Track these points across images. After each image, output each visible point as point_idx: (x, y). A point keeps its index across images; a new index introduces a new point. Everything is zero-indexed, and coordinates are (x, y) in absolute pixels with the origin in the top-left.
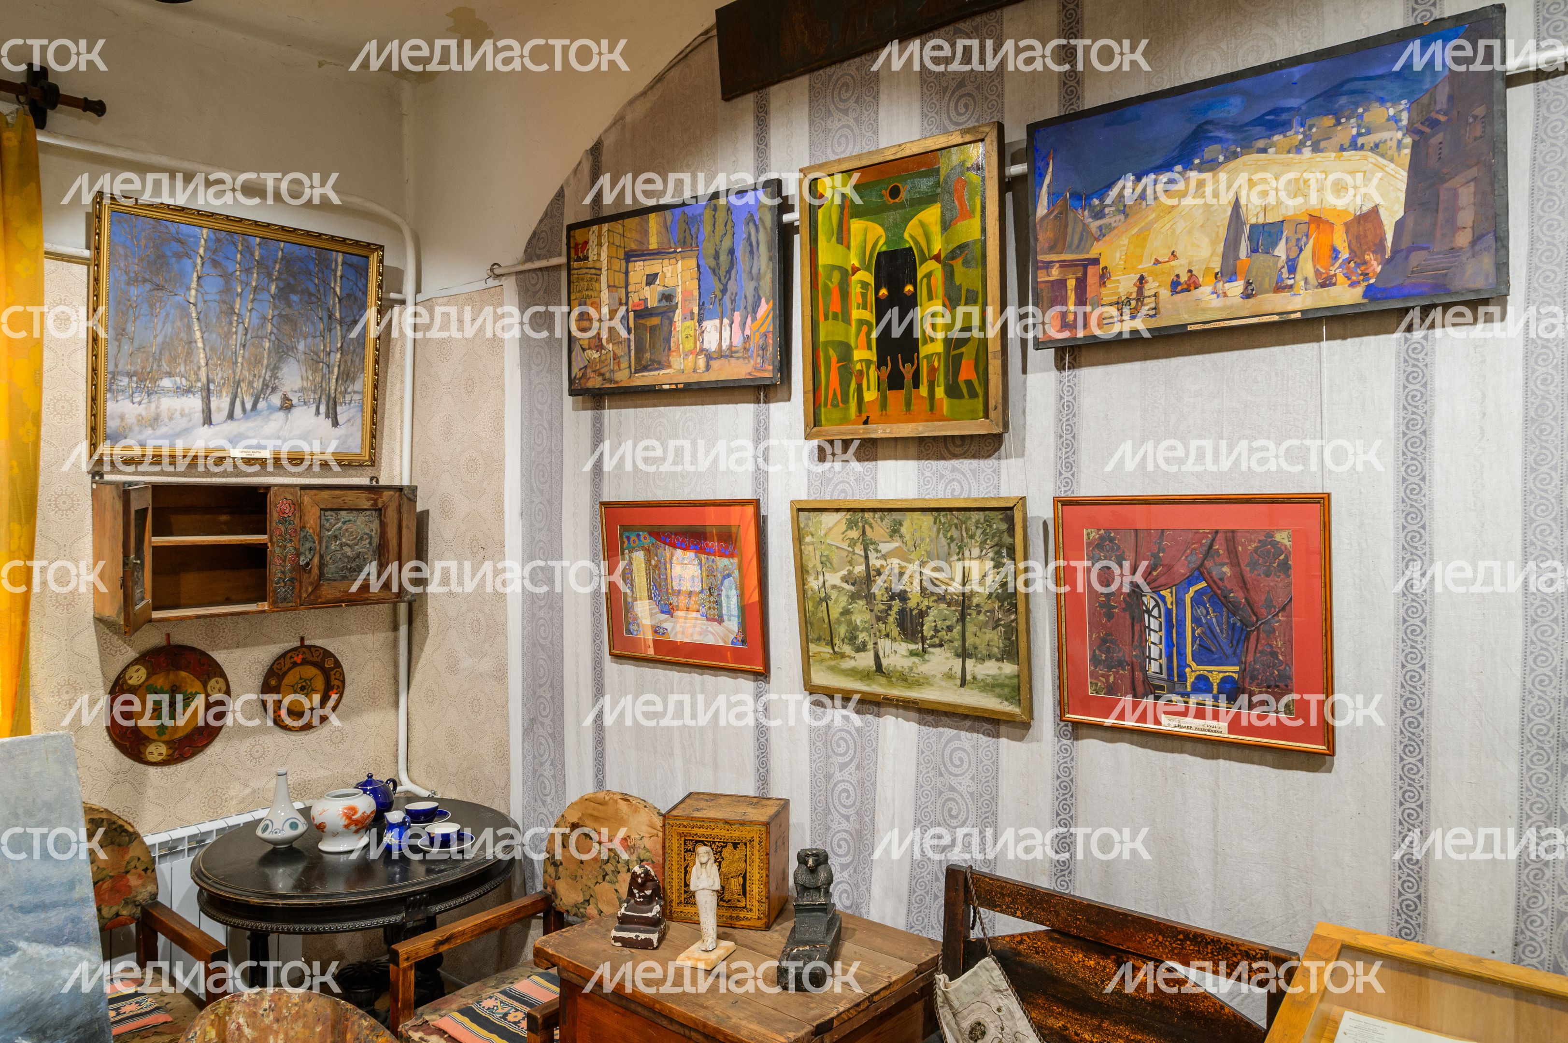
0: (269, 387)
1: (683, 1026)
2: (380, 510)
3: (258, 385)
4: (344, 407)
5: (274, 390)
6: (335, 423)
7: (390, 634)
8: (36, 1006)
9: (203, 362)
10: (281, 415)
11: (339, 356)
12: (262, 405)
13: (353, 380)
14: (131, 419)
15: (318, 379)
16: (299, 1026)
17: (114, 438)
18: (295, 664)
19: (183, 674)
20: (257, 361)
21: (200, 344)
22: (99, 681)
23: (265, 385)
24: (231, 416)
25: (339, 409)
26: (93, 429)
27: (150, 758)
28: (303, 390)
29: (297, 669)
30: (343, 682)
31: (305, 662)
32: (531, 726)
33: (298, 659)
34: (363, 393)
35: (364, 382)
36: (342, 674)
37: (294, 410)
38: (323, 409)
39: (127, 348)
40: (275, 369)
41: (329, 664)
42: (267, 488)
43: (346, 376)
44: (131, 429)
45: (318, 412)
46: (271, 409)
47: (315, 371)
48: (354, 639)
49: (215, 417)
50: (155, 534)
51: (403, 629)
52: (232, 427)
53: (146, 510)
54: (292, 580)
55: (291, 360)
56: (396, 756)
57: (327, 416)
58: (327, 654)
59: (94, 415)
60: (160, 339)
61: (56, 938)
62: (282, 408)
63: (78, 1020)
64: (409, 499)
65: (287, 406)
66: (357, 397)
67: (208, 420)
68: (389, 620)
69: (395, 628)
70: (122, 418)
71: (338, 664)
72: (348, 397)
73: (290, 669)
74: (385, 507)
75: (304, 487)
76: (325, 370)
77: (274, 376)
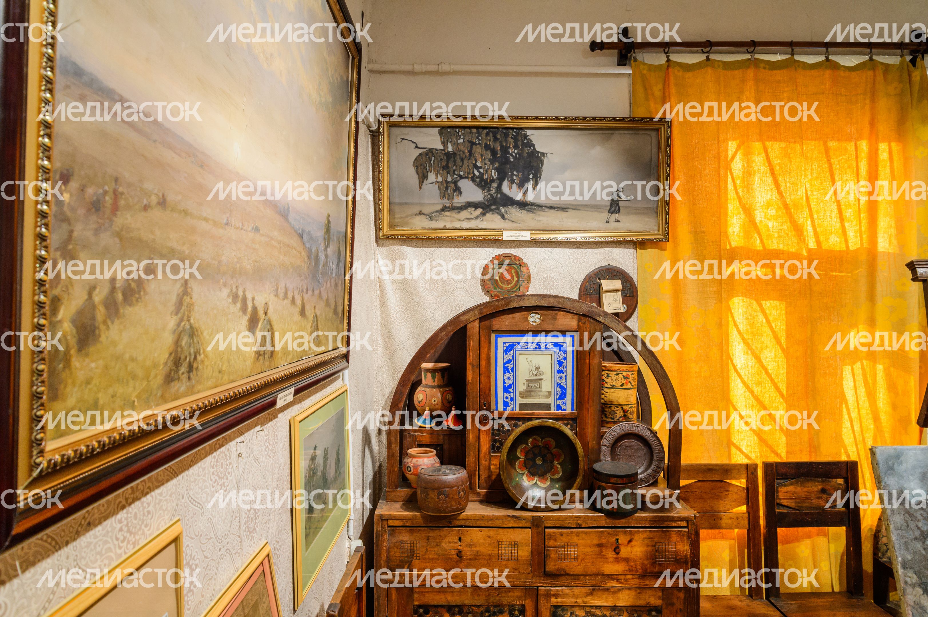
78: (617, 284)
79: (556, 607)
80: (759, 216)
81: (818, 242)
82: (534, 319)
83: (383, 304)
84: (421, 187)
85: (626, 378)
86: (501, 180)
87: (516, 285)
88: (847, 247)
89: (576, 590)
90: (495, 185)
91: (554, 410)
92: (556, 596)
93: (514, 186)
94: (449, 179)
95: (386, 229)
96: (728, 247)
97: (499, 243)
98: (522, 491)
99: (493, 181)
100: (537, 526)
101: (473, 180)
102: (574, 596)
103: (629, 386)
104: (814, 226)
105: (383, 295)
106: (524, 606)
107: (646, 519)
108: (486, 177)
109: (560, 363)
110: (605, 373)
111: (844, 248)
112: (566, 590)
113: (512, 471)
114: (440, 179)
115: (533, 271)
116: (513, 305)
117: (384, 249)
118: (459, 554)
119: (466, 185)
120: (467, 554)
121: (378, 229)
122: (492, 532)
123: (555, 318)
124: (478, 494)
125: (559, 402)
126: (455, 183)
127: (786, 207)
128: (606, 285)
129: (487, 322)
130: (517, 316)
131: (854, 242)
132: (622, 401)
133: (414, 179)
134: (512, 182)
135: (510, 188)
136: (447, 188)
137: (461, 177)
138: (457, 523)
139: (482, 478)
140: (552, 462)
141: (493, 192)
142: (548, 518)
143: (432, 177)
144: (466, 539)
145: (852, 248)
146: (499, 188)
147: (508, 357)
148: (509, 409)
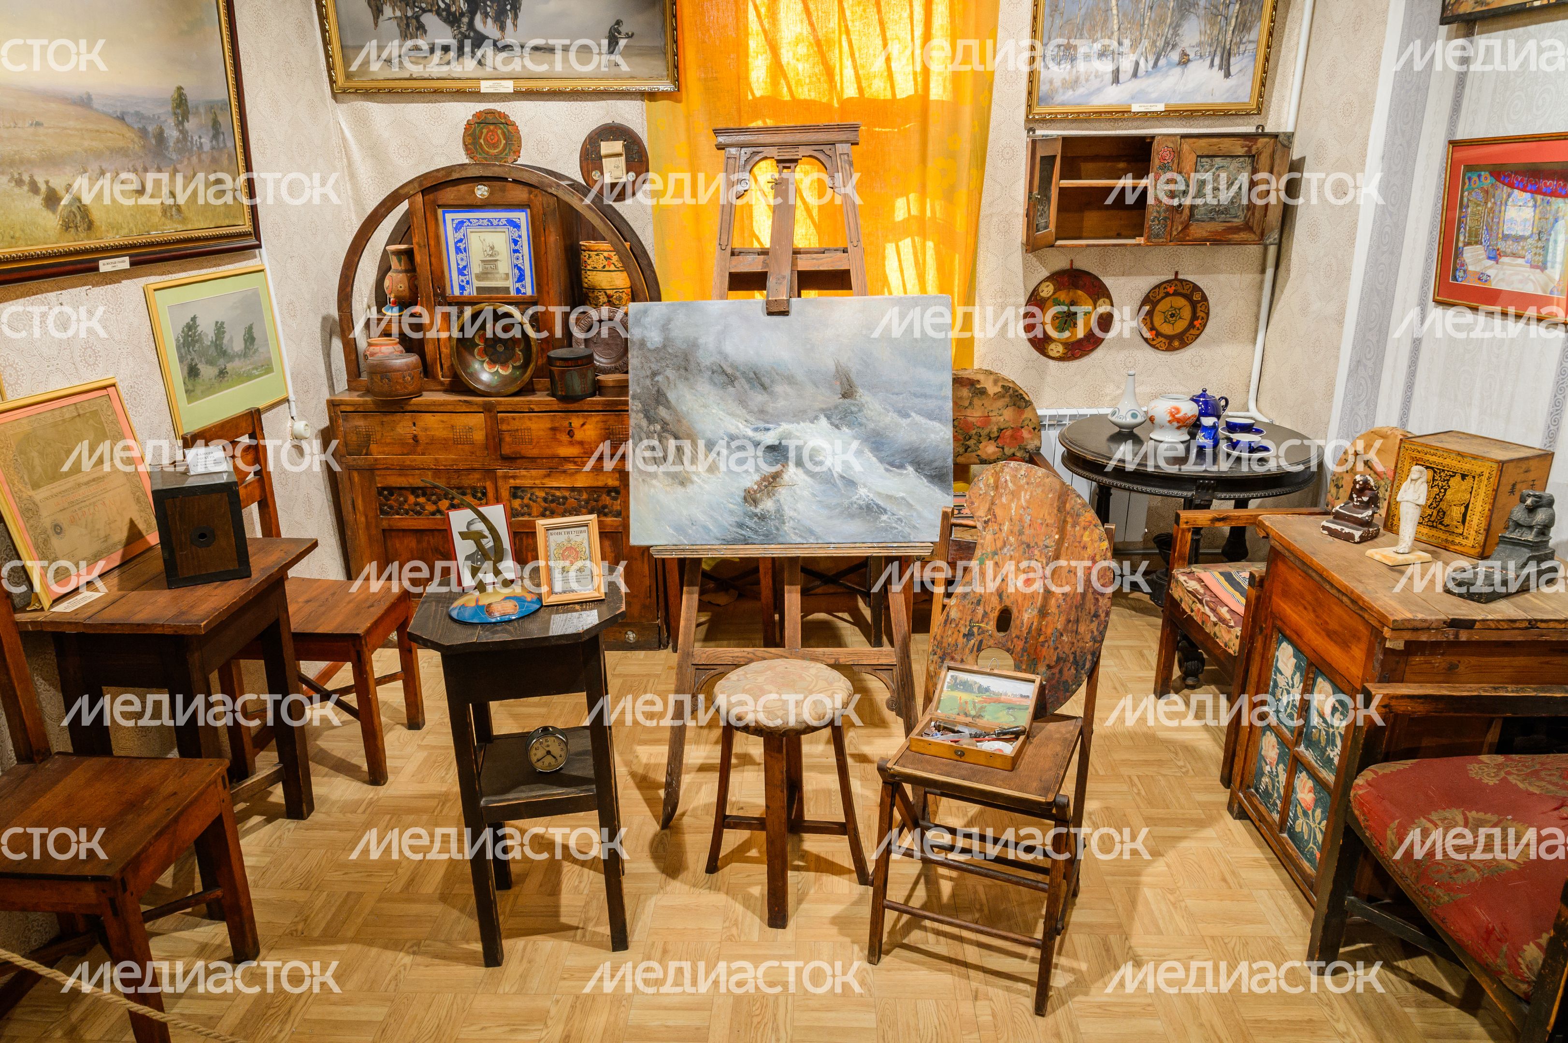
0: (1169, 45)
1: (1339, 591)
2: (1254, 156)
3: (1160, 43)
4: (1238, 58)
5: (1174, 46)
6: (1228, 75)
7: (1257, 277)
8: (916, 450)
9: (1116, 27)
10: (1178, 70)
11: (1237, 6)
12: (1162, 62)
13: (1250, 29)
14: (1057, 83)
15: (1216, 32)
16: (1039, 490)
17: (1040, 101)
18: (1167, 295)
19: (1080, 292)
20: (1162, 21)
21: (1115, 12)
22: (1021, 291)
23: (1167, 43)
24: (1135, 75)
25: (1232, 60)
26: (1030, 93)
27: (1051, 354)
28: (1200, 44)
29: (1169, 299)
30: (1208, 314)
31: (1176, 294)
32: (1357, 365)
33: (1171, 290)
34: (1257, 42)
35: (1259, 32)
36: (1208, 308)
37: (1190, 65)
38: (1217, 61)
39: (1058, 22)
40: (1176, 27)
41: (1197, 297)
42: (1153, 137)
43: (1243, 26)
44: (1057, 91)
45: (1212, 65)
46: (1170, 65)
47: (1213, 25)
48: (1222, 277)
49: (1122, 77)
50: (1062, 177)
51: (1270, 272)
52: (1136, 85)
53: (1055, 157)
54: (1165, 219)
55: (1193, 17)
56: (1248, 386)
57: (1220, 68)
58: (1196, 288)
59: (1031, 82)
60: (1083, 11)
61: (930, 416)
62: (1179, 63)
63: (936, 464)
64: (1284, 146)
65: (1185, 60)
66: (1251, 46)
67: (1116, 79)
68: (1257, 264)
69: (1263, 271)
70: (1051, 82)
71: (1204, 298)
72: (1242, 48)
73: (1163, 298)
74: (1259, 153)
75: (1184, 136)
76: (1223, 23)
77: (1176, 34)
78: (617, 146)
79: (516, 488)
80: (786, 56)
81: (860, 89)
82: (481, 191)
83: (352, 176)
84: (376, 24)
85: (608, 258)
86: (472, 13)
87: (504, 149)
88: (894, 94)
89: (534, 472)
90: (465, 20)
91: (513, 293)
92: (514, 477)
93: (489, 20)
94: (410, 14)
95: (341, 81)
96: (750, 97)
97: (475, 95)
98: (474, 376)
99: (462, 14)
100: (490, 411)
101: (438, 14)
102: (531, 477)
103: (612, 268)
104: (855, 67)
105: (350, 165)
106: (485, 488)
107: (598, 403)
108: (453, 9)
109: (515, 242)
110: (586, 254)
111: (889, 96)
112: (523, 472)
113: (469, 358)
114: (398, 13)
115: (523, 131)
116: (455, 176)
117: (344, 106)
118: (415, 438)
119: (430, 20)
120: (422, 438)
121: (332, 82)
122: (445, 417)
123: (503, 190)
124: (442, 383)
125: (518, 285)
126: (417, 18)
127: (818, 43)
128: (606, 147)
129: (431, 196)
130: (463, 188)
131: (905, 88)
132: (605, 285)
133: (367, 15)
134: (486, 15)
135: (485, 23)
136: (408, 25)
137: (424, 11)
138: (409, 408)
139: (445, 367)
140: (513, 349)
141: (464, 28)
142: (499, 403)
143: (388, 11)
144: (420, 424)
145: (900, 95)
146: (471, 25)
147: (459, 235)
148: (466, 293)
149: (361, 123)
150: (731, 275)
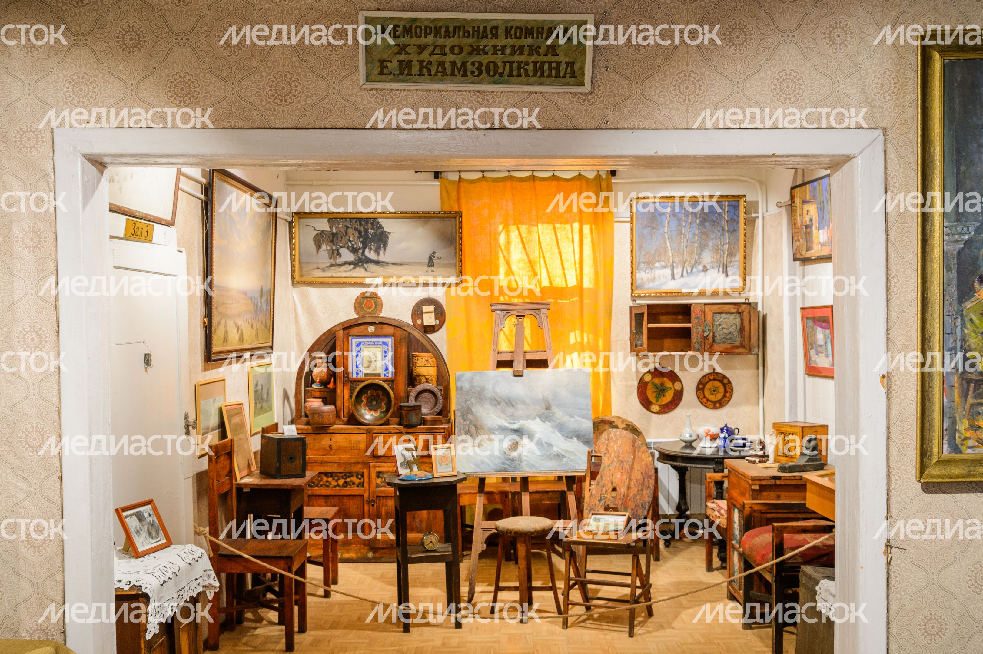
0: (697, 263)
2: (740, 313)
3: (693, 262)
4: (731, 268)
5: (699, 263)
6: (727, 275)
7: (756, 371)
8: (578, 431)
9: (671, 255)
10: (703, 274)
11: (727, 246)
12: (695, 270)
13: (735, 255)
14: (645, 280)
15: (719, 257)
17: (637, 288)
18: (710, 380)
19: (665, 379)
20: (692, 252)
21: (669, 248)
22: (635, 378)
23: (696, 262)
24: (682, 276)
25: (728, 269)
26: (632, 284)
27: (653, 410)
28: (712, 262)
29: (711, 383)
30: (732, 390)
31: (714, 379)
33: (712, 378)
34: (739, 261)
35: (739, 257)
36: (732, 387)
37: (709, 272)
38: (721, 270)
39: (643, 253)
40: (699, 255)
41: (725, 381)
42: (691, 305)
43: (731, 254)
44: (645, 283)
45: (719, 271)
46: (699, 272)
47: (717, 254)
48: (738, 372)
49: (676, 277)
50: (649, 322)
51: (761, 368)
52: (683, 280)
53: (643, 314)
54: (701, 342)
55: (707, 250)
56: (759, 427)
57: (723, 273)
58: (724, 377)
59: (632, 279)
60: (655, 248)
61: (583, 417)
62: (703, 271)
63: (586, 437)
64: (754, 308)
65: (705, 270)
66: (736, 263)
67: (673, 278)
68: (755, 364)
69: (758, 368)
70: (642, 279)
71: (729, 382)
72: (732, 264)
73: (708, 382)
74: (743, 312)
75: (705, 304)
76: (722, 253)
77: (699, 258)
78: (431, 308)
79: (379, 472)
80: (514, 268)
81: (550, 282)
82: (371, 329)
83: (297, 321)
84: (317, 253)
85: (427, 361)
86: (364, 248)
87: (374, 309)
88: (567, 285)
89: (389, 464)
90: (361, 251)
91: (382, 376)
92: (379, 467)
93: (372, 251)
94: (334, 248)
95: (297, 278)
97: (363, 285)
98: (362, 416)
99: (359, 249)
100: (369, 432)
101: (348, 248)
102: (388, 467)
103: (429, 365)
104: (548, 273)
105: (296, 316)
106: (363, 473)
107: (424, 429)
108: (355, 246)
109: (385, 352)
110: (416, 358)
111: (564, 286)
112: (384, 464)
113: (359, 407)
114: (329, 248)
115: (384, 301)
116: (359, 322)
117: (296, 289)
118: (330, 447)
119: (343, 251)
120: (334, 447)
121: (293, 278)
122: (347, 436)
123: (382, 328)
124: (343, 421)
125: (385, 372)
126: (338, 250)
127: (530, 262)
128: (425, 309)
129: (347, 331)
130: (362, 327)
131: (572, 282)
132: (425, 373)
133: (313, 248)
134: (371, 249)
135: (370, 253)
136: (333, 253)
137: (341, 247)
138: (329, 431)
139: (345, 412)
140: (381, 403)
141: (360, 255)
142: (375, 429)
143: (324, 247)
144: (333, 439)
145: (570, 285)
146: (363, 253)
147: (358, 349)
148: (359, 376)
149: (304, 297)
150: (498, 361)
